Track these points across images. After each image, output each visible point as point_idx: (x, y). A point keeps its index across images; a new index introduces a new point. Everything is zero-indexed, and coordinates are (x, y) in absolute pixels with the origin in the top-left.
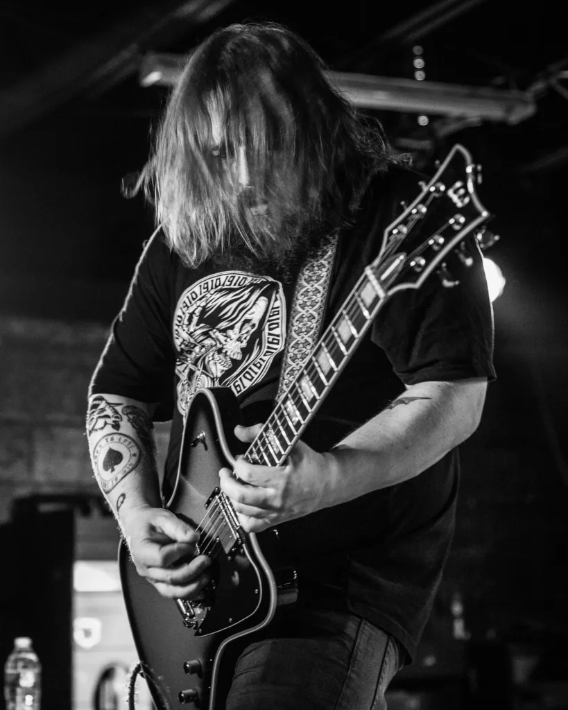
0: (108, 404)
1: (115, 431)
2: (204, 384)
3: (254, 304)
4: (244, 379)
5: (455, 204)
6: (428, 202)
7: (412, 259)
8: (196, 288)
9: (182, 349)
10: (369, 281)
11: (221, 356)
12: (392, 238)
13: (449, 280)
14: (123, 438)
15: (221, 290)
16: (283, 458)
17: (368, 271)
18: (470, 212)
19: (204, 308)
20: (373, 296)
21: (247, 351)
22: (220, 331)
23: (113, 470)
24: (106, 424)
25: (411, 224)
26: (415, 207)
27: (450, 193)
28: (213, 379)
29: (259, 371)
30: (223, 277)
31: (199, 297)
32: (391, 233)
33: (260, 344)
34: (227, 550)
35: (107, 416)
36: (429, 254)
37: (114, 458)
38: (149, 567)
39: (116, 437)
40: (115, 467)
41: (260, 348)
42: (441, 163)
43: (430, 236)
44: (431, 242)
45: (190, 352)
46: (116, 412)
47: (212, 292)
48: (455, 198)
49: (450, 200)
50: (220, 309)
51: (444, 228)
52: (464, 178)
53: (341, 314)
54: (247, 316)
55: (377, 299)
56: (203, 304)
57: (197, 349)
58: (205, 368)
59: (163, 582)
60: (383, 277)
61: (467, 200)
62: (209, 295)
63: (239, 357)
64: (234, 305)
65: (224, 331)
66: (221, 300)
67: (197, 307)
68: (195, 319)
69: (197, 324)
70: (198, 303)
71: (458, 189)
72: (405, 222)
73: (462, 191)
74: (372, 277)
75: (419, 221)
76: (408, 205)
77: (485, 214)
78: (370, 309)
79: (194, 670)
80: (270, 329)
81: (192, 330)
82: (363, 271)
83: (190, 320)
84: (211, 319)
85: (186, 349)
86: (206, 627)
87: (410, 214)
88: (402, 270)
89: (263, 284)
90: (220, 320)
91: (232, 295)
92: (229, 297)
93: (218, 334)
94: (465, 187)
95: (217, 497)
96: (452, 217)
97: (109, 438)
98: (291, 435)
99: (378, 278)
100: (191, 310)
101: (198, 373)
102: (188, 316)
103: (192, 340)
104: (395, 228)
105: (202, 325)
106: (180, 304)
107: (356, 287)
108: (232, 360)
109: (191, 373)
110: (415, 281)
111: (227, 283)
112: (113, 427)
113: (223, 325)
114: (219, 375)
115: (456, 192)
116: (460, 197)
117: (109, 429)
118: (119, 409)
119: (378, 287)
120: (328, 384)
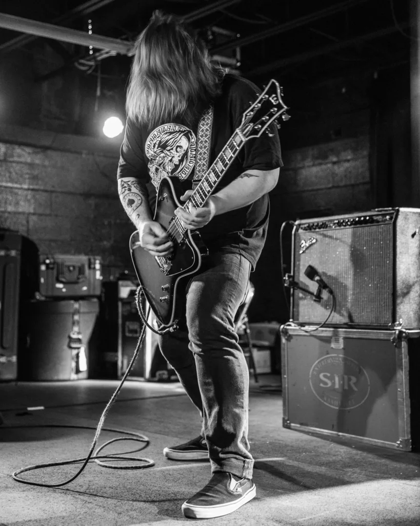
0: (125, 182)
1: (130, 192)
2: (164, 175)
3: (180, 139)
4: (182, 174)
5: (272, 103)
6: (262, 102)
7: (256, 126)
8: (155, 132)
9: (152, 159)
10: (238, 134)
11: (171, 163)
12: (247, 117)
13: (271, 134)
14: (133, 194)
15: (166, 133)
16: (203, 205)
17: (238, 130)
18: (279, 107)
19: (160, 141)
20: (240, 140)
21: (181, 161)
22: (168, 151)
23: (131, 206)
24: (125, 190)
25: (255, 111)
26: (256, 105)
27: (271, 99)
28: (167, 173)
29: (188, 171)
30: (166, 126)
31: (157, 136)
32: (246, 115)
33: (187, 158)
34: (179, 241)
35: (125, 187)
36: (263, 124)
37: (131, 202)
38: (147, 244)
39: (131, 194)
40: (133, 205)
41: (187, 160)
42: (266, 86)
43: (263, 116)
44: (264, 119)
45: (155, 160)
46: (128, 185)
47: (163, 134)
48: (273, 101)
49: (271, 101)
50: (167, 141)
51: (268, 113)
52: (276, 93)
53: (226, 148)
54: (178, 144)
55: (242, 141)
56: (160, 140)
57: (158, 158)
58: (164, 168)
59: (153, 250)
60: (244, 133)
61: (277, 102)
62: (161, 136)
63: (178, 163)
64: (172, 140)
65: (169, 150)
66: (167, 138)
67: (157, 141)
68: (157, 146)
69: (158, 148)
70: (157, 139)
71: (274, 97)
72: (252, 110)
73: (275, 98)
74: (239, 133)
75: (258, 110)
76: (253, 103)
77: (285, 107)
78: (239, 146)
79: (167, 289)
80: (191, 152)
81: (155, 150)
82: (235, 130)
83: (154, 146)
84: (163, 146)
85: (153, 158)
86: (170, 272)
87: (254, 107)
88: (252, 130)
89: (185, 131)
90: (167, 146)
91: (172, 135)
92: (171, 137)
93: (167, 152)
94: (277, 97)
95: (174, 221)
96: (272, 109)
97: (128, 195)
98: (206, 196)
99: (242, 133)
100: (154, 142)
101: (160, 170)
102: (153, 145)
103: (156, 155)
104: (248, 113)
105: (159, 148)
106: (148, 139)
107: (232, 136)
108: (175, 165)
109: (157, 170)
110: (257, 134)
111: (168, 129)
112: (128, 190)
113: (168, 148)
114: (170, 171)
115: (273, 99)
116: (275, 101)
117: (127, 192)
118: (129, 183)
119: (242, 137)
120: (221, 175)
